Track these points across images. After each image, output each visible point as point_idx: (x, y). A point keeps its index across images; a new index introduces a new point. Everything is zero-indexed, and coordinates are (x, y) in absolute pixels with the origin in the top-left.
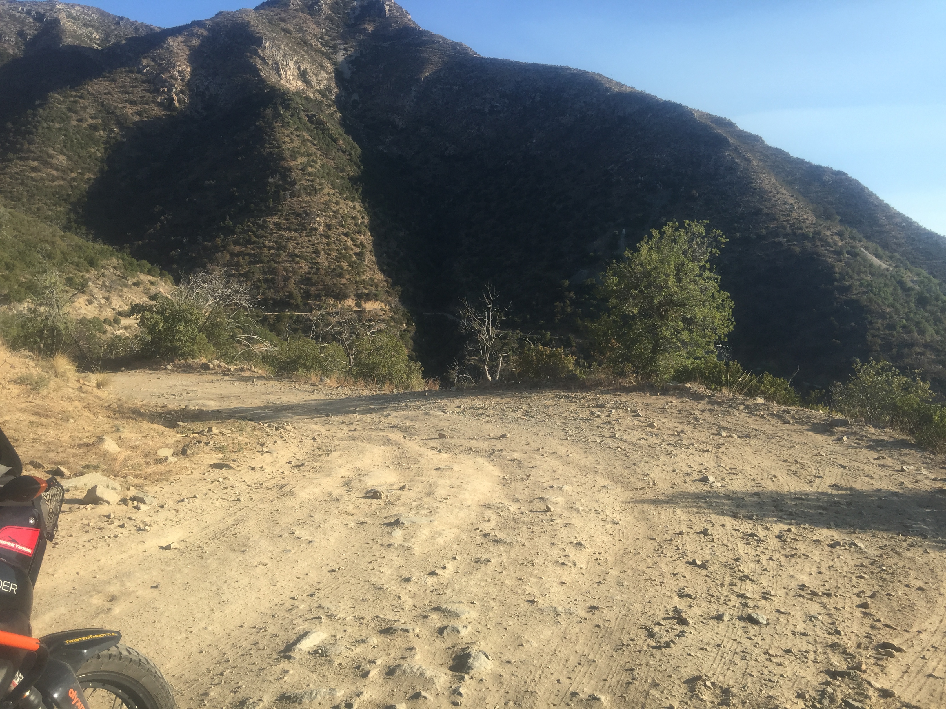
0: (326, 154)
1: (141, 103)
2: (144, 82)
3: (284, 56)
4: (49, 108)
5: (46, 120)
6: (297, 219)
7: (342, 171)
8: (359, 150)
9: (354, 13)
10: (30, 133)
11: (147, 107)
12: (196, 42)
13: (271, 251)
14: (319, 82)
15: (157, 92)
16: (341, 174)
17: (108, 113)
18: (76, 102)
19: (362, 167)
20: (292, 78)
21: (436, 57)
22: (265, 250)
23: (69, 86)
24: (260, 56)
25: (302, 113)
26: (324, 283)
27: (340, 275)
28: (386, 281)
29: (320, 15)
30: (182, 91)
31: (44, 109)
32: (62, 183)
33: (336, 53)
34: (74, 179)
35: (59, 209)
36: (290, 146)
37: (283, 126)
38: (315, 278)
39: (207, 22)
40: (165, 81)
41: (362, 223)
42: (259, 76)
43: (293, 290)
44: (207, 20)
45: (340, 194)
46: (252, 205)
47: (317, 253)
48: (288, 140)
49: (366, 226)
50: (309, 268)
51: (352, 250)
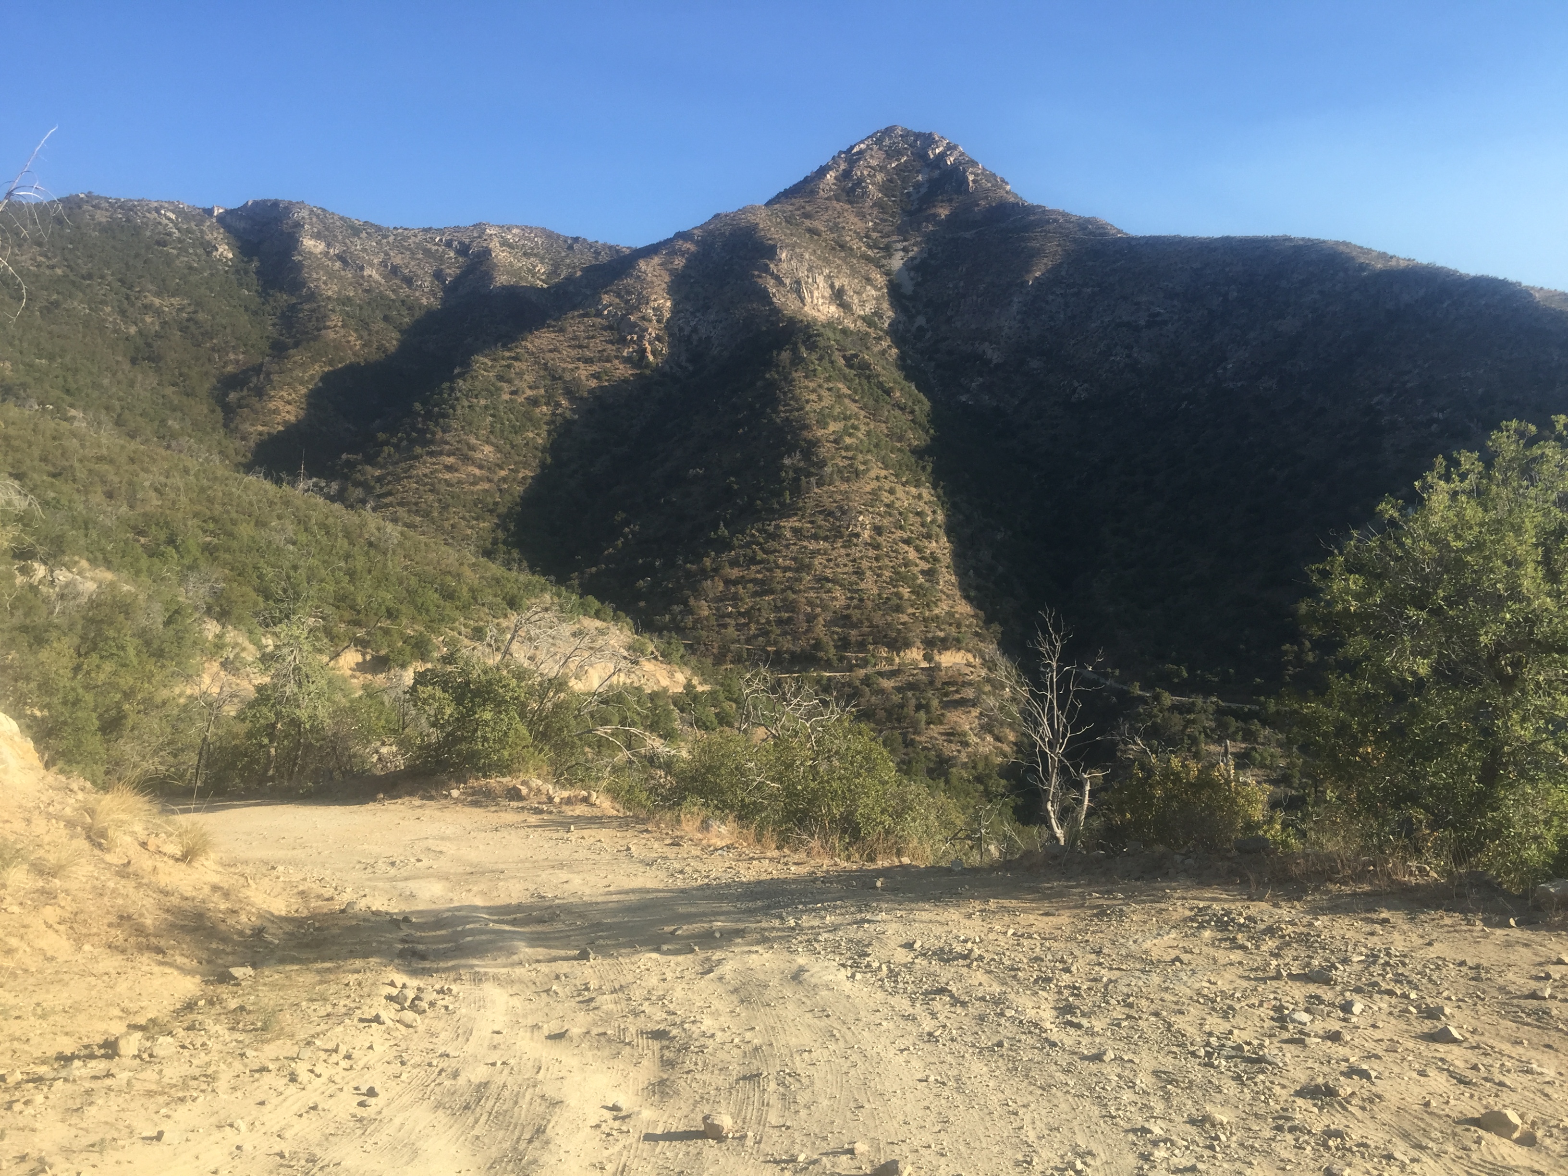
0: (874, 415)
1: (600, 360)
2: (604, 328)
3: (810, 269)
4: (472, 378)
5: (467, 396)
6: (828, 521)
7: (900, 439)
8: (927, 405)
9: (918, 192)
10: (445, 416)
11: (608, 365)
12: (679, 262)
13: (788, 574)
14: (863, 303)
15: (623, 341)
16: (898, 445)
17: (554, 378)
18: (509, 366)
19: (932, 431)
20: (821, 301)
21: (1052, 246)
22: (778, 573)
23: (500, 344)
24: (772, 274)
25: (837, 353)
26: (871, 622)
27: (898, 609)
28: (975, 616)
29: (865, 201)
30: (658, 338)
31: (465, 380)
32: (486, 486)
33: (890, 256)
34: (504, 480)
35: (482, 525)
36: (817, 407)
37: (806, 377)
38: (856, 614)
39: (696, 231)
40: (635, 325)
41: (933, 521)
42: (772, 303)
43: (822, 636)
44: (696, 228)
45: (896, 476)
46: (759, 502)
47: (859, 573)
48: (813, 397)
49: (939, 526)
50: (847, 598)
51: (917, 566)
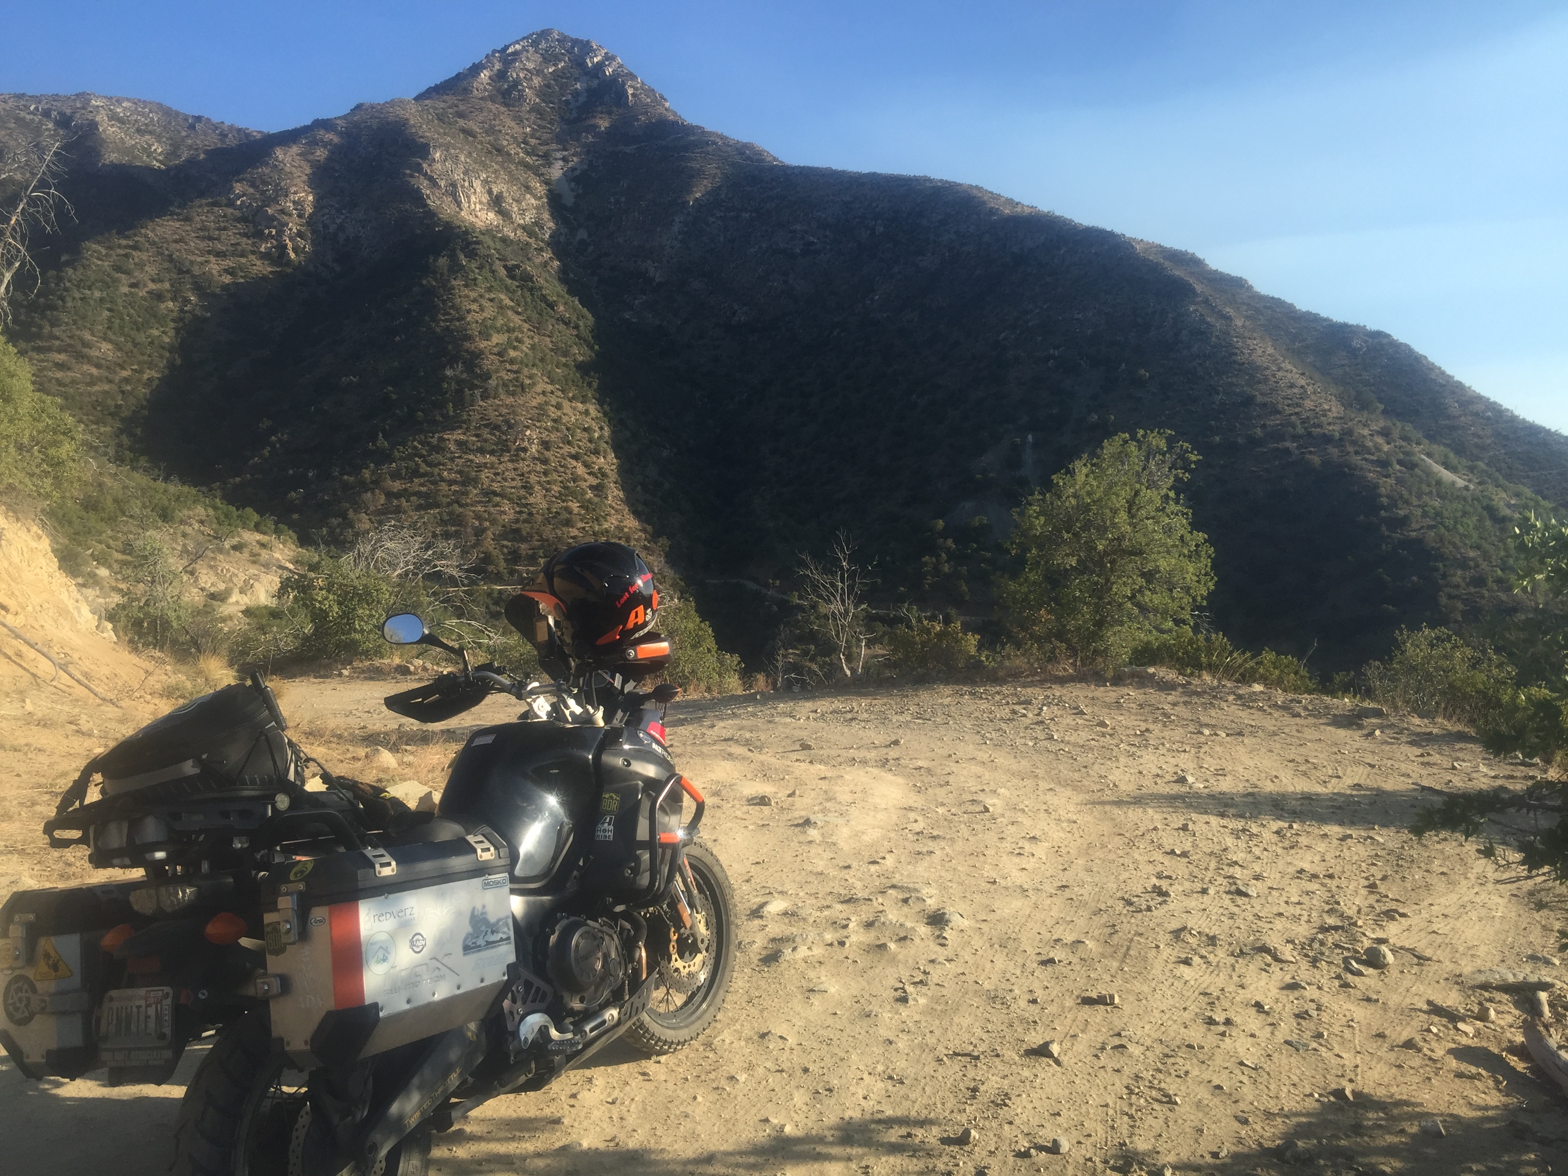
0: (538, 329)
1: (233, 254)
2: (238, 220)
3: (466, 173)
4: (84, 267)
5: (78, 287)
6: (494, 435)
7: (565, 354)
8: (590, 319)
9: (577, 101)
10: (53, 308)
11: (243, 260)
12: (321, 154)
13: (453, 488)
14: (522, 212)
15: (259, 235)
16: (564, 360)
17: (180, 272)
18: (126, 256)
19: (597, 347)
20: (478, 207)
21: (712, 168)
22: (444, 486)
23: (114, 231)
24: (425, 174)
25: (497, 262)
26: (541, 536)
27: (568, 523)
28: (644, 530)
29: (521, 105)
30: (300, 234)
31: (75, 269)
32: (106, 387)
33: (550, 165)
34: (127, 380)
35: (102, 429)
36: (479, 317)
37: (466, 286)
38: (525, 528)
39: (338, 122)
40: (272, 218)
41: (600, 438)
42: (426, 205)
43: (491, 549)
44: (339, 118)
45: (563, 391)
46: (420, 413)
47: (528, 487)
48: (474, 307)
49: (607, 443)
50: (516, 512)
51: (585, 481)
